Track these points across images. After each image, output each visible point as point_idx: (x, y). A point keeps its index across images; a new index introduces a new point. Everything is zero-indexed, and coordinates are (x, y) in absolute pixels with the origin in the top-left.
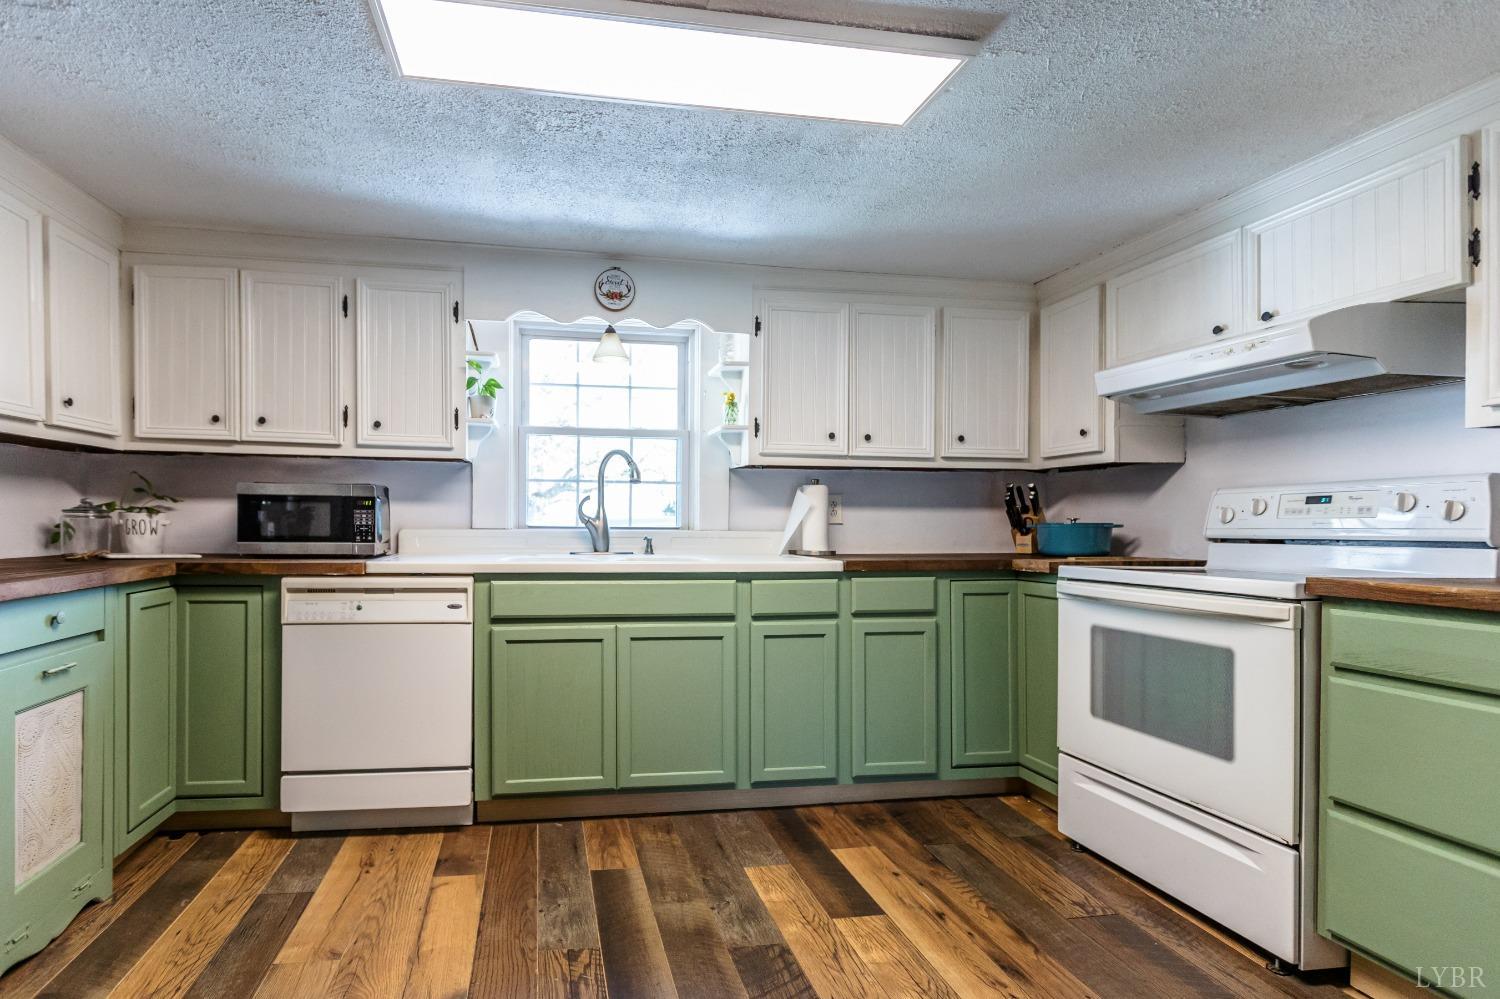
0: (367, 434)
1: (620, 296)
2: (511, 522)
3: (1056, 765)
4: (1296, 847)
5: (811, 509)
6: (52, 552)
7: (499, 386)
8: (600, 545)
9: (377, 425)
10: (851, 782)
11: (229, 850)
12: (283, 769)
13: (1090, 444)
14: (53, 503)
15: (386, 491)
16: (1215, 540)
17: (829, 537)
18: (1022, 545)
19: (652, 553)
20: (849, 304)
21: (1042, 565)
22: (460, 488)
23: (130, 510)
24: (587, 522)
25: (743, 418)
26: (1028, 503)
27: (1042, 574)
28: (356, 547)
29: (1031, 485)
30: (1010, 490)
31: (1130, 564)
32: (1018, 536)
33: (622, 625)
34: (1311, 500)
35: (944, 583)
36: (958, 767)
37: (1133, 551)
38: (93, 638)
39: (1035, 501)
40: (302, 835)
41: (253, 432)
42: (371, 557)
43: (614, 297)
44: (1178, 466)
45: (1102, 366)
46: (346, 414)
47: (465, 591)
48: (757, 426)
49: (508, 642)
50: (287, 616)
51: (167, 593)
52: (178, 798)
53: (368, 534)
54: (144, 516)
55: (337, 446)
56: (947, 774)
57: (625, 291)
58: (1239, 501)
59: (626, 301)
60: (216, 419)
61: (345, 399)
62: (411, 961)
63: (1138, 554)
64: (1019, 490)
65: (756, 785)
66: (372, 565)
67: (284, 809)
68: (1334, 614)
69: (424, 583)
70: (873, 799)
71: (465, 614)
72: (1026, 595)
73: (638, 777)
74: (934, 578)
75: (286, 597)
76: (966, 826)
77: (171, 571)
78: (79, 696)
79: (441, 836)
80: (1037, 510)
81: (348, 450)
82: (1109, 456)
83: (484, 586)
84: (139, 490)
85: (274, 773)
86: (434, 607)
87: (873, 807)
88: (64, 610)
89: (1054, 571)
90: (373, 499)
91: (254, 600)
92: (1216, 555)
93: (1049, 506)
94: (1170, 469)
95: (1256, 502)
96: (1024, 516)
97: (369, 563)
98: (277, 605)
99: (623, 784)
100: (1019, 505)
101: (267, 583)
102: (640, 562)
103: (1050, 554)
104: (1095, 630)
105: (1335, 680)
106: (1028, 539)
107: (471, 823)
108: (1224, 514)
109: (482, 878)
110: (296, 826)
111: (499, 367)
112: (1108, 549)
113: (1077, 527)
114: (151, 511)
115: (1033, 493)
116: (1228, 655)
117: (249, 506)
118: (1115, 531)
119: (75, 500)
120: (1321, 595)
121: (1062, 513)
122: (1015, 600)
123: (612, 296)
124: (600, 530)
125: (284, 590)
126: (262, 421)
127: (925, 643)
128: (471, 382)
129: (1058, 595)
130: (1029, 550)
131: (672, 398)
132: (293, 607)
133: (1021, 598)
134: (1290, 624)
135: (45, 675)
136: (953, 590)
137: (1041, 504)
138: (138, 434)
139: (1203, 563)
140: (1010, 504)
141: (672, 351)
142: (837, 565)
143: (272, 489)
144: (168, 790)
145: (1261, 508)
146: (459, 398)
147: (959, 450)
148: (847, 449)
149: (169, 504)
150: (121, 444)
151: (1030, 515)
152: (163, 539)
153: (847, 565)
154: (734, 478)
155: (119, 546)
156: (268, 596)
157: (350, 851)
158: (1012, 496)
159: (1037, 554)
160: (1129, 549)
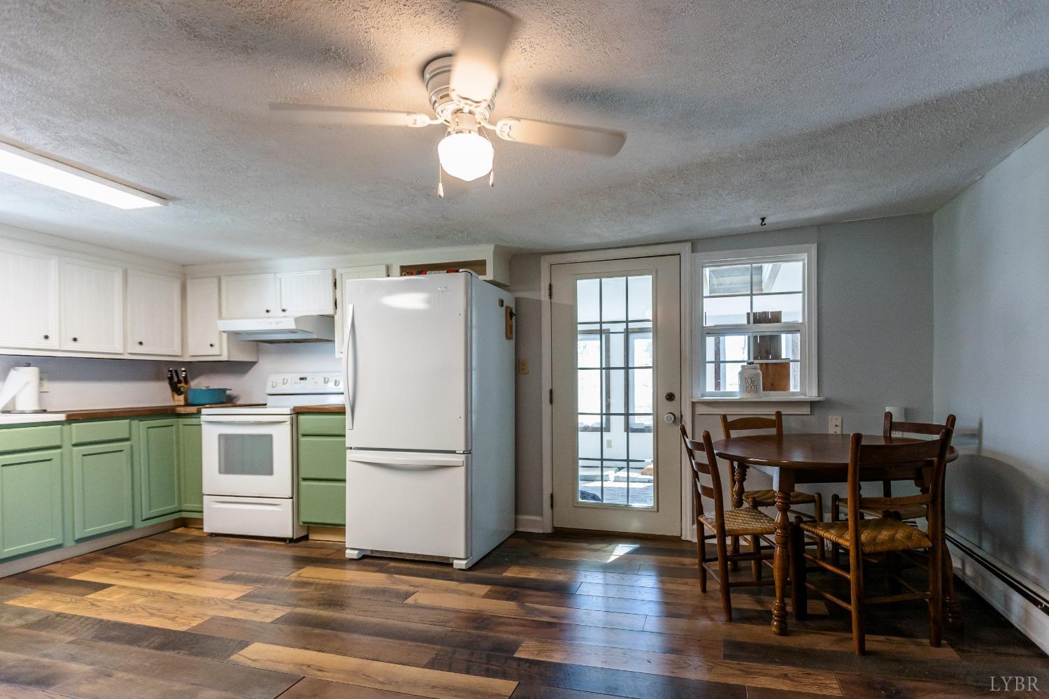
3: (202, 503)
4: (292, 498)
10: (73, 543)
13: (215, 351)
16: (270, 395)
17: (40, 400)
18: (178, 401)
21: (193, 409)
26: (182, 379)
27: (193, 414)
29: (183, 369)
30: (171, 371)
31: (235, 406)
32: (176, 396)
34: (301, 379)
35: (135, 423)
36: (145, 520)
37: (237, 401)
39: (185, 378)
44: (255, 363)
45: (220, 317)
56: (139, 524)
58: (277, 379)
63: (239, 402)
64: (176, 372)
68: (301, 417)
70: (87, 552)
72: (184, 425)
74: (128, 421)
76: (154, 546)
80: (186, 382)
82: (224, 358)
87: (89, 555)
89: (199, 412)
92: (270, 400)
93: (193, 379)
94: (252, 364)
95: (284, 379)
96: (179, 385)
100: (176, 380)
103: (196, 404)
104: (220, 436)
105: (302, 439)
106: (182, 397)
108: (273, 385)
112: (225, 400)
113: (209, 390)
115: (184, 373)
116: (270, 437)
118: (228, 392)
120: (298, 412)
121: (200, 383)
122: (178, 428)
127: (123, 457)
129: (202, 423)
130: (182, 403)
133: (181, 426)
134: (289, 423)
136: (140, 426)
137: (189, 377)
139: (265, 405)
140: (171, 379)
142: (56, 417)
145: (285, 382)
147: (139, 349)
148: (60, 346)
151: (183, 384)
153: (69, 416)
158: (172, 375)
159: (187, 404)
160: (236, 400)
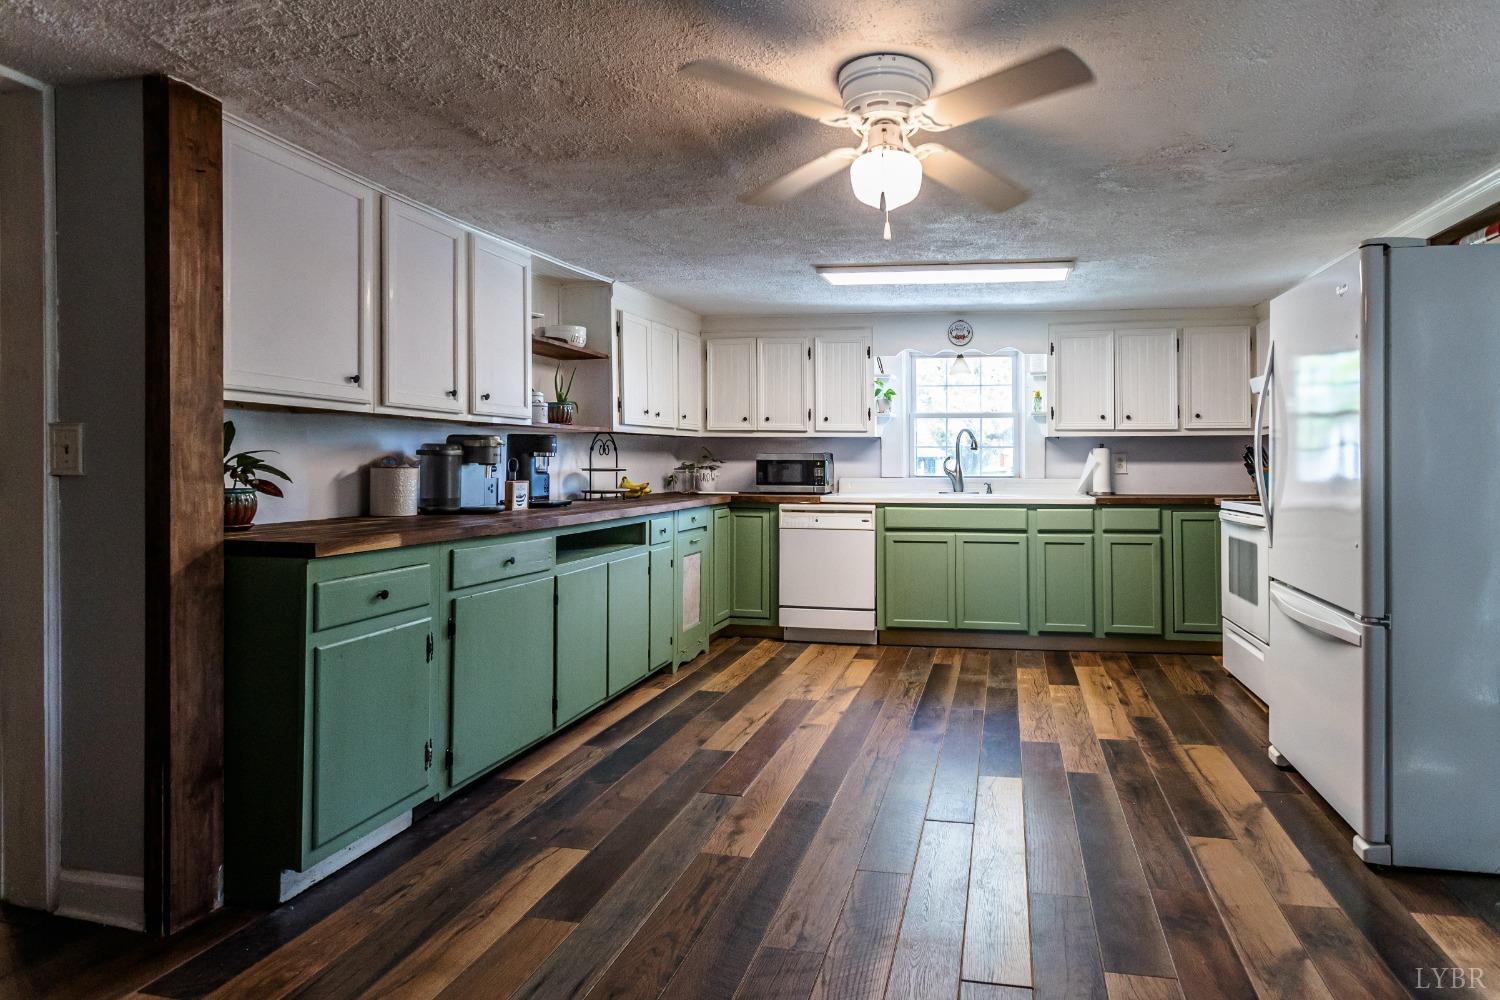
0: (821, 425)
1: (964, 337)
2: (905, 473)
5: (1098, 464)
6: (667, 491)
7: (894, 393)
8: (958, 488)
9: (826, 419)
10: (1104, 637)
11: (756, 643)
12: (781, 604)
14: (670, 465)
15: (832, 455)
17: (1112, 482)
19: (991, 492)
20: (1114, 331)
22: (873, 453)
23: (702, 468)
24: (948, 473)
25: (1045, 409)
28: (816, 488)
30: (1248, 449)
33: (958, 534)
35: (1167, 513)
36: (1178, 632)
38: (702, 530)
40: (788, 641)
41: (764, 425)
42: (823, 494)
43: (960, 338)
46: (810, 413)
47: (871, 512)
48: (1052, 412)
49: (895, 542)
50: (781, 524)
51: (725, 511)
52: (731, 617)
53: (822, 481)
54: (708, 471)
55: (805, 432)
56: (1170, 636)
57: (966, 334)
59: (967, 340)
60: (745, 419)
61: (809, 405)
62: (839, 678)
65: (1042, 633)
66: (824, 498)
67: (781, 625)
69: (850, 508)
71: (871, 525)
73: (969, 623)
74: (1159, 510)
75: (781, 513)
77: (729, 500)
78: (699, 555)
79: (858, 647)
81: (811, 434)
83: (881, 510)
84: (705, 457)
85: (775, 606)
86: (854, 521)
88: (697, 514)
90: (824, 462)
91: (766, 516)
97: (822, 497)
98: (777, 519)
99: (959, 627)
101: (771, 506)
102: (983, 497)
104: (1230, 540)
107: (876, 643)
109: (877, 661)
110: (787, 636)
111: (895, 381)
114: (712, 468)
117: (762, 466)
119: (678, 464)
123: (958, 337)
124: (957, 479)
125: (780, 511)
126: (767, 419)
127: (1153, 551)
128: (878, 392)
131: (1009, 392)
132: (785, 520)
135: (692, 542)
136: (1174, 517)
138: (709, 428)
140: (1247, 459)
141: (1009, 360)
142: (1092, 500)
143: (774, 457)
144: (725, 612)
146: (871, 402)
147: (1197, 424)
148: (1114, 425)
149: (718, 464)
150: (701, 434)
152: (717, 483)
153: (1097, 500)
154: (1048, 443)
155: (698, 488)
156: (773, 514)
157: (812, 649)
158: (1247, 453)
